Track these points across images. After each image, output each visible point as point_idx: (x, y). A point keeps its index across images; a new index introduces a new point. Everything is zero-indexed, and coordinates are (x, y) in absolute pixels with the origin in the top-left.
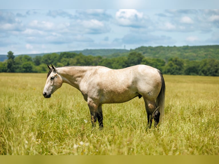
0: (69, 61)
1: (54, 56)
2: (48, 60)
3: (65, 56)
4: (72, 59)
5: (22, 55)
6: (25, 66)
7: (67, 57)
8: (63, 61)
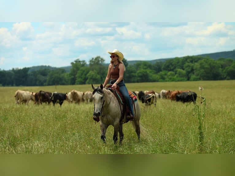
0: (193, 67)
1: (177, 61)
2: (170, 66)
3: (188, 60)
4: (196, 64)
5: (141, 61)
6: (140, 74)
7: (192, 62)
8: (186, 67)
